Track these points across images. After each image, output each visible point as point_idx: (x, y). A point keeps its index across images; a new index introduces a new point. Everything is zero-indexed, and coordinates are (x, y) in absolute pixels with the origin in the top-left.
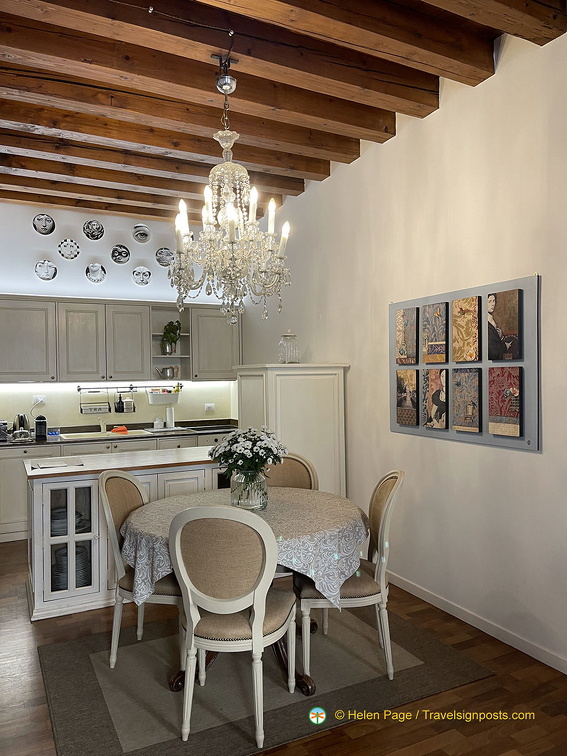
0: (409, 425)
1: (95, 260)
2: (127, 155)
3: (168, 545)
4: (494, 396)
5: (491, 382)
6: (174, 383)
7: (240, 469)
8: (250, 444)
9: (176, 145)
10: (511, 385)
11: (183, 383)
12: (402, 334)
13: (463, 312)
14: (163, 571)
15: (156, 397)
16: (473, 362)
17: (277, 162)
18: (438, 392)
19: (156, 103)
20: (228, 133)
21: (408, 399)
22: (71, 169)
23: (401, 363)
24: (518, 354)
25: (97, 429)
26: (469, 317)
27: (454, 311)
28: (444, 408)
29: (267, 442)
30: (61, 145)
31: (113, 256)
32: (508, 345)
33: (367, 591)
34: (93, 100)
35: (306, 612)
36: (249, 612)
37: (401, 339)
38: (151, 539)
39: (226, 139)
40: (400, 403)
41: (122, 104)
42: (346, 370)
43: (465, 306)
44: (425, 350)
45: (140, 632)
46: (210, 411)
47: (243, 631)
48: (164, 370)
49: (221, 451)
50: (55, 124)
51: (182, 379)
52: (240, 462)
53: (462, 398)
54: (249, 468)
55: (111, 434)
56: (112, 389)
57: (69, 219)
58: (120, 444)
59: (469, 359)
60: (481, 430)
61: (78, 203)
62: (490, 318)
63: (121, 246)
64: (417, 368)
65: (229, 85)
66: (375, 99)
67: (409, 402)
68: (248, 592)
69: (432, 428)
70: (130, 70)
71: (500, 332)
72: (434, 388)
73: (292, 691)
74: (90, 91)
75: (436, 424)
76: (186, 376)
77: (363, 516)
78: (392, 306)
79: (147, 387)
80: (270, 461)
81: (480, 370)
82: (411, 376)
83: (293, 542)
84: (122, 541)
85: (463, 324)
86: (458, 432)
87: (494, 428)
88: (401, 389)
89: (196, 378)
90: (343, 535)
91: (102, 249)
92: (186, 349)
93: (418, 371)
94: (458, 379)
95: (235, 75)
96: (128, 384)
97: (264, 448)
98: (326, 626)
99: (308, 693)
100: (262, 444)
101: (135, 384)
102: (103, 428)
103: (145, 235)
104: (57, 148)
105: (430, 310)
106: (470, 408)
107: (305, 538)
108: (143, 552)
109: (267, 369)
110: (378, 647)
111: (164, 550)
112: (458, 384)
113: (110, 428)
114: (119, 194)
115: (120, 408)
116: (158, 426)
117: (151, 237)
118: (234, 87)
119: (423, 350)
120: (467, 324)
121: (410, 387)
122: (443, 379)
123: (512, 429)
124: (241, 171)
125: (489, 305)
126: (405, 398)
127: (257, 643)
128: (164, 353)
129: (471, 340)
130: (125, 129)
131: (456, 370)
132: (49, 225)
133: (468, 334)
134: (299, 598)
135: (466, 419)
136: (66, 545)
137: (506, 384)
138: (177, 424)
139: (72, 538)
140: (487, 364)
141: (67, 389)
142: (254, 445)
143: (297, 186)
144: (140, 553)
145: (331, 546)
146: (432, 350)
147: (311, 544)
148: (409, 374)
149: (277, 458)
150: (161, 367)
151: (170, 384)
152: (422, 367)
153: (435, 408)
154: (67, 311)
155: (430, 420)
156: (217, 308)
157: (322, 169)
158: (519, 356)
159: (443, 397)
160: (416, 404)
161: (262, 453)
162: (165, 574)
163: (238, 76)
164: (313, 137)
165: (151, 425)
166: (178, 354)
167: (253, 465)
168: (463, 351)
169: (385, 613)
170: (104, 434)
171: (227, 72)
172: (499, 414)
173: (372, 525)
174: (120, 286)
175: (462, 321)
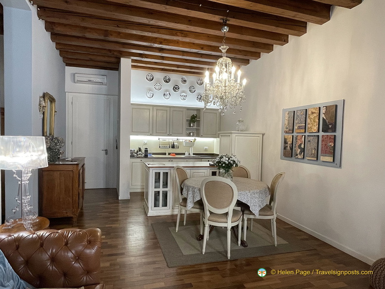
0: (288, 157)
1: (167, 91)
2: (184, 53)
3: (200, 190)
4: (323, 146)
5: (322, 141)
6: (193, 138)
7: (223, 167)
8: (227, 159)
9: (202, 49)
10: (330, 142)
11: (197, 138)
12: (287, 121)
13: (313, 113)
14: (198, 199)
15: (186, 143)
16: (316, 133)
17: (240, 53)
18: (301, 144)
19: (197, 35)
20: (225, 47)
21: (289, 147)
22: (163, 58)
23: (286, 132)
24: (334, 129)
25: (165, 154)
26: (315, 115)
27: (309, 112)
28: (303, 150)
29: (234, 158)
30: (161, 50)
31: (173, 89)
32: (330, 126)
33: (269, 214)
34: (176, 35)
35: (246, 219)
36: (227, 214)
37: (287, 123)
38: (194, 188)
39: (224, 49)
40: (285, 148)
41: (186, 36)
42: (263, 135)
43: (314, 111)
44: (296, 128)
45: (185, 223)
46: (206, 150)
47: (224, 220)
48: (190, 133)
49: (217, 161)
50: (161, 43)
51: (196, 136)
52: (224, 165)
53: (311, 147)
54: (227, 168)
55: (170, 156)
56: (171, 139)
57: (159, 75)
58: (173, 160)
59: (314, 131)
60: (317, 159)
61: (163, 70)
62: (323, 116)
63: (176, 86)
64: (293, 134)
65: (226, 29)
66: (280, 30)
67: (289, 148)
68: (226, 207)
69: (297, 158)
70: (191, 25)
71: (327, 121)
72: (299, 142)
73: (239, 245)
74: (174, 32)
75: (299, 157)
76: (198, 135)
77: (268, 187)
78: (284, 110)
79: (183, 139)
80: (234, 165)
81: (318, 136)
82: (290, 137)
83: (243, 193)
84: (182, 190)
85: (313, 118)
86: (308, 160)
87: (322, 158)
88: (286, 142)
89: (202, 136)
90: (260, 192)
91: (169, 86)
92: (198, 125)
93: (293, 136)
94: (309, 139)
95: (228, 25)
96: (176, 138)
97: (233, 161)
98: (252, 228)
99: (245, 246)
100: (232, 159)
101: (179, 138)
102: (167, 154)
103: (185, 81)
104: (160, 51)
105: (300, 112)
106: (313, 151)
107: (247, 192)
108: (190, 192)
109: (232, 133)
110: (271, 236)
111: (198, 192)
112: (309, 141)
113: (169, 154)
114: (178, 66)
115: (173, 147)
116: (187, 154)
117: (187, 82)
118: (228, 30)
119: (296, 127)
120: (314, 118)
121: (290, 142)
122: (303, 139)
123: (330, 159)
124: (229, 60)
125: (323, 111)
126: (287, 146)
127: (229, 225)
128: (190, 126)
129: (315, 124)
130: (185, 44)
131: (308, 136)
132: (152, 78)
133: (314, 122)
134: (243, 214)
135: (312, 155)
136: (159, 192)
137: (328, 141)
138: (194, 154)
139: (161, 190)
140: (321, 134)
141: (154, 139)
142: (229, 159)
143: (247, 62)
144: (189, 193)
145: (257, 196)
146: (299, 128)
147: (249, 194)
148: (289, 137)
149: (237, 165)
150: (188, 132)
151: (191, 138)
152: (295, 134)
153: (299, 150)
154: (157, 110)
155: (297, 155)
156: (218, 110)
157: (257, 55)
158: (335, 131)
159: (303, 146)
160: (292, 149)
161: (232, 162)
162: (198, 200)
163: (230, 26)
164: (254, 44)
165: (184, 154)
166: (195, 127)
167: (228, 166)
168: (312, 128)
169: (275, 223)
170: (167, 156)
171: (226, 25)
172: (325, 153)
173: (272, 191)
174: (176, 101)
175: (312, 117)
